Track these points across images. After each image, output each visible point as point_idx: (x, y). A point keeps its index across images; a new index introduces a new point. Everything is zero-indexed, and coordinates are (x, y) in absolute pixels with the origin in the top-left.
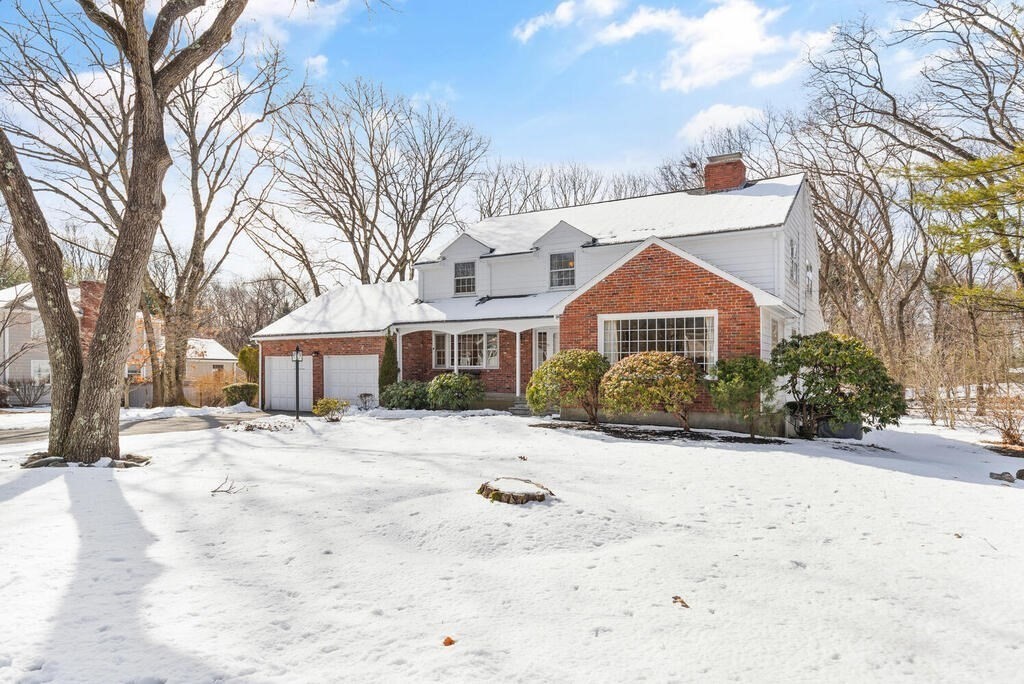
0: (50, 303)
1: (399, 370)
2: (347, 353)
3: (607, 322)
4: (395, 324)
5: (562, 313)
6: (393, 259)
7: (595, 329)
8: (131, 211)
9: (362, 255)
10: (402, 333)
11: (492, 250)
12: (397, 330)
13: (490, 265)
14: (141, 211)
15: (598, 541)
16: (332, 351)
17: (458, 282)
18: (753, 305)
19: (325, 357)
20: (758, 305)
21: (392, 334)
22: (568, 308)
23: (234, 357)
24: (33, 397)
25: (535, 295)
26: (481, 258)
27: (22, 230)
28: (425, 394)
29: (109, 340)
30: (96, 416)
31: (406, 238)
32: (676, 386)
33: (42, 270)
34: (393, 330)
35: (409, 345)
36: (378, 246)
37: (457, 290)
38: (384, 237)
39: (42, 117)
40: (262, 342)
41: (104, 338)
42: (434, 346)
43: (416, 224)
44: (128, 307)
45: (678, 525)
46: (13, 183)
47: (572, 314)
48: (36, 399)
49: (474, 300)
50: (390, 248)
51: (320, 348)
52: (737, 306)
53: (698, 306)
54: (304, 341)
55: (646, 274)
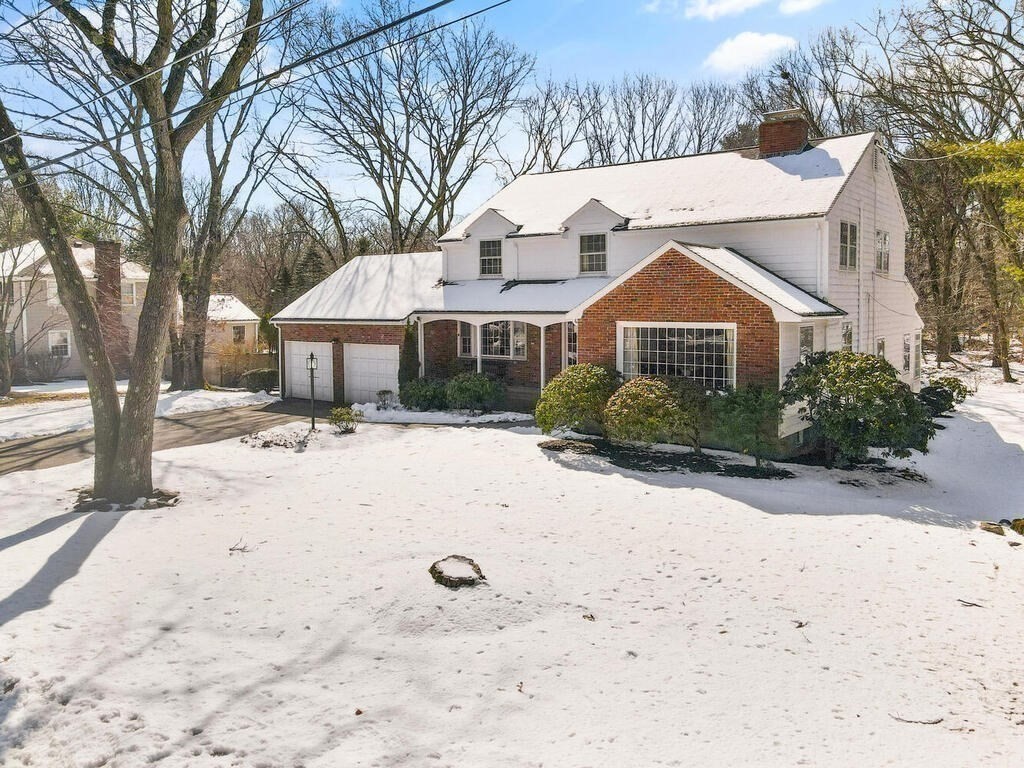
0: (91, 357)
1: (420, 364)
2: (367, 342)
3: (626, 329)
4: (416, 312)
5: (580, 317)
6: (430, 196)
7: (613, 336)
8: (157, 271)
9: (391, 200)
10: (423, 321)
11: (520, 228)
12: (418, 318)
13: (516, 245)
14: (165, 270)
15: (502, 624)
16: (352, 340)
17: (483, 262)
18: (772, 321)
19: (345, 345)
20: (777, 321)
21: (412, 323)
22: (586, 313)
23: (257, 317)
24: (51, 372)
25: (563, 281)
26: (508, 237)
27: (65, 290)
28: (444, 395)
29: (141, 391)
30: (133, 461)
31: (445, 171)
32: (676, 417)
33: (84, 326)
34: (413, 318)
35: (432, 332)
36: (412, 180)
37: (483, 271)
38: (419, 171)
39: (55, 82)
40: (281, 325)
41: (137, 390)
42: (459, 332)
43: (456, 154)
44: (157, 360)
45: (579, 606)
46: (56, 247)
47: (591, 320)
48: (55, 374)
49: (499, 285)
50: (426, 183)
51: (339, 334)
52: (755, 320)
53: (716, 319)
54: (324, 325)
55: (665, 280)
